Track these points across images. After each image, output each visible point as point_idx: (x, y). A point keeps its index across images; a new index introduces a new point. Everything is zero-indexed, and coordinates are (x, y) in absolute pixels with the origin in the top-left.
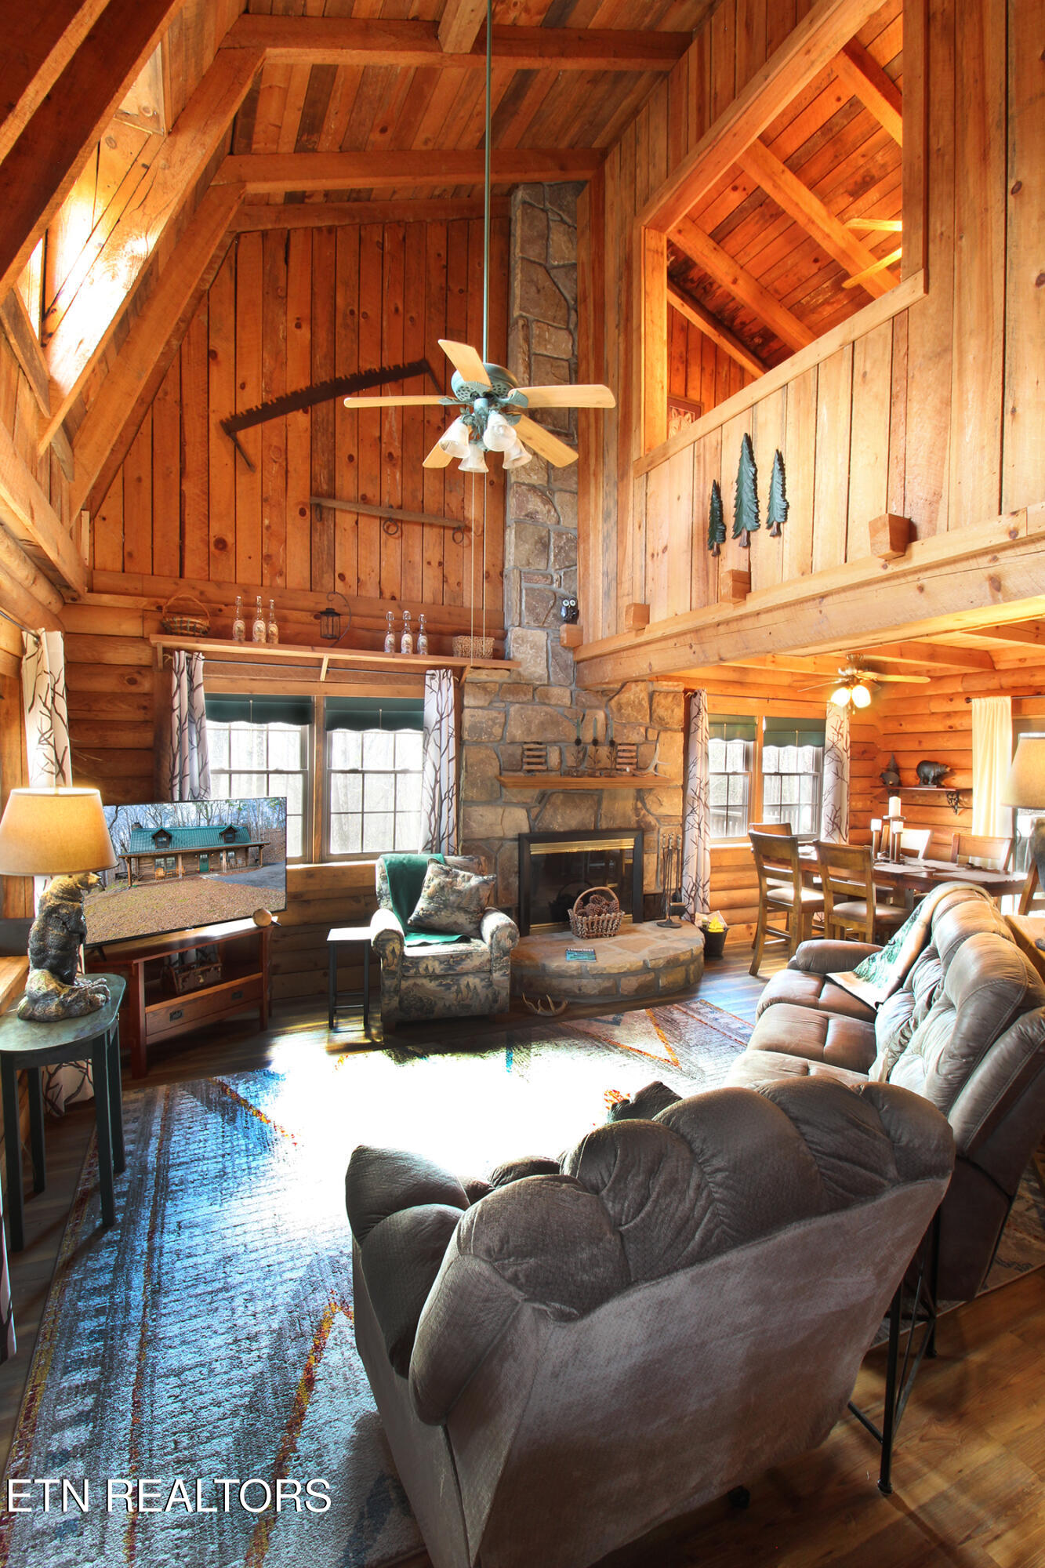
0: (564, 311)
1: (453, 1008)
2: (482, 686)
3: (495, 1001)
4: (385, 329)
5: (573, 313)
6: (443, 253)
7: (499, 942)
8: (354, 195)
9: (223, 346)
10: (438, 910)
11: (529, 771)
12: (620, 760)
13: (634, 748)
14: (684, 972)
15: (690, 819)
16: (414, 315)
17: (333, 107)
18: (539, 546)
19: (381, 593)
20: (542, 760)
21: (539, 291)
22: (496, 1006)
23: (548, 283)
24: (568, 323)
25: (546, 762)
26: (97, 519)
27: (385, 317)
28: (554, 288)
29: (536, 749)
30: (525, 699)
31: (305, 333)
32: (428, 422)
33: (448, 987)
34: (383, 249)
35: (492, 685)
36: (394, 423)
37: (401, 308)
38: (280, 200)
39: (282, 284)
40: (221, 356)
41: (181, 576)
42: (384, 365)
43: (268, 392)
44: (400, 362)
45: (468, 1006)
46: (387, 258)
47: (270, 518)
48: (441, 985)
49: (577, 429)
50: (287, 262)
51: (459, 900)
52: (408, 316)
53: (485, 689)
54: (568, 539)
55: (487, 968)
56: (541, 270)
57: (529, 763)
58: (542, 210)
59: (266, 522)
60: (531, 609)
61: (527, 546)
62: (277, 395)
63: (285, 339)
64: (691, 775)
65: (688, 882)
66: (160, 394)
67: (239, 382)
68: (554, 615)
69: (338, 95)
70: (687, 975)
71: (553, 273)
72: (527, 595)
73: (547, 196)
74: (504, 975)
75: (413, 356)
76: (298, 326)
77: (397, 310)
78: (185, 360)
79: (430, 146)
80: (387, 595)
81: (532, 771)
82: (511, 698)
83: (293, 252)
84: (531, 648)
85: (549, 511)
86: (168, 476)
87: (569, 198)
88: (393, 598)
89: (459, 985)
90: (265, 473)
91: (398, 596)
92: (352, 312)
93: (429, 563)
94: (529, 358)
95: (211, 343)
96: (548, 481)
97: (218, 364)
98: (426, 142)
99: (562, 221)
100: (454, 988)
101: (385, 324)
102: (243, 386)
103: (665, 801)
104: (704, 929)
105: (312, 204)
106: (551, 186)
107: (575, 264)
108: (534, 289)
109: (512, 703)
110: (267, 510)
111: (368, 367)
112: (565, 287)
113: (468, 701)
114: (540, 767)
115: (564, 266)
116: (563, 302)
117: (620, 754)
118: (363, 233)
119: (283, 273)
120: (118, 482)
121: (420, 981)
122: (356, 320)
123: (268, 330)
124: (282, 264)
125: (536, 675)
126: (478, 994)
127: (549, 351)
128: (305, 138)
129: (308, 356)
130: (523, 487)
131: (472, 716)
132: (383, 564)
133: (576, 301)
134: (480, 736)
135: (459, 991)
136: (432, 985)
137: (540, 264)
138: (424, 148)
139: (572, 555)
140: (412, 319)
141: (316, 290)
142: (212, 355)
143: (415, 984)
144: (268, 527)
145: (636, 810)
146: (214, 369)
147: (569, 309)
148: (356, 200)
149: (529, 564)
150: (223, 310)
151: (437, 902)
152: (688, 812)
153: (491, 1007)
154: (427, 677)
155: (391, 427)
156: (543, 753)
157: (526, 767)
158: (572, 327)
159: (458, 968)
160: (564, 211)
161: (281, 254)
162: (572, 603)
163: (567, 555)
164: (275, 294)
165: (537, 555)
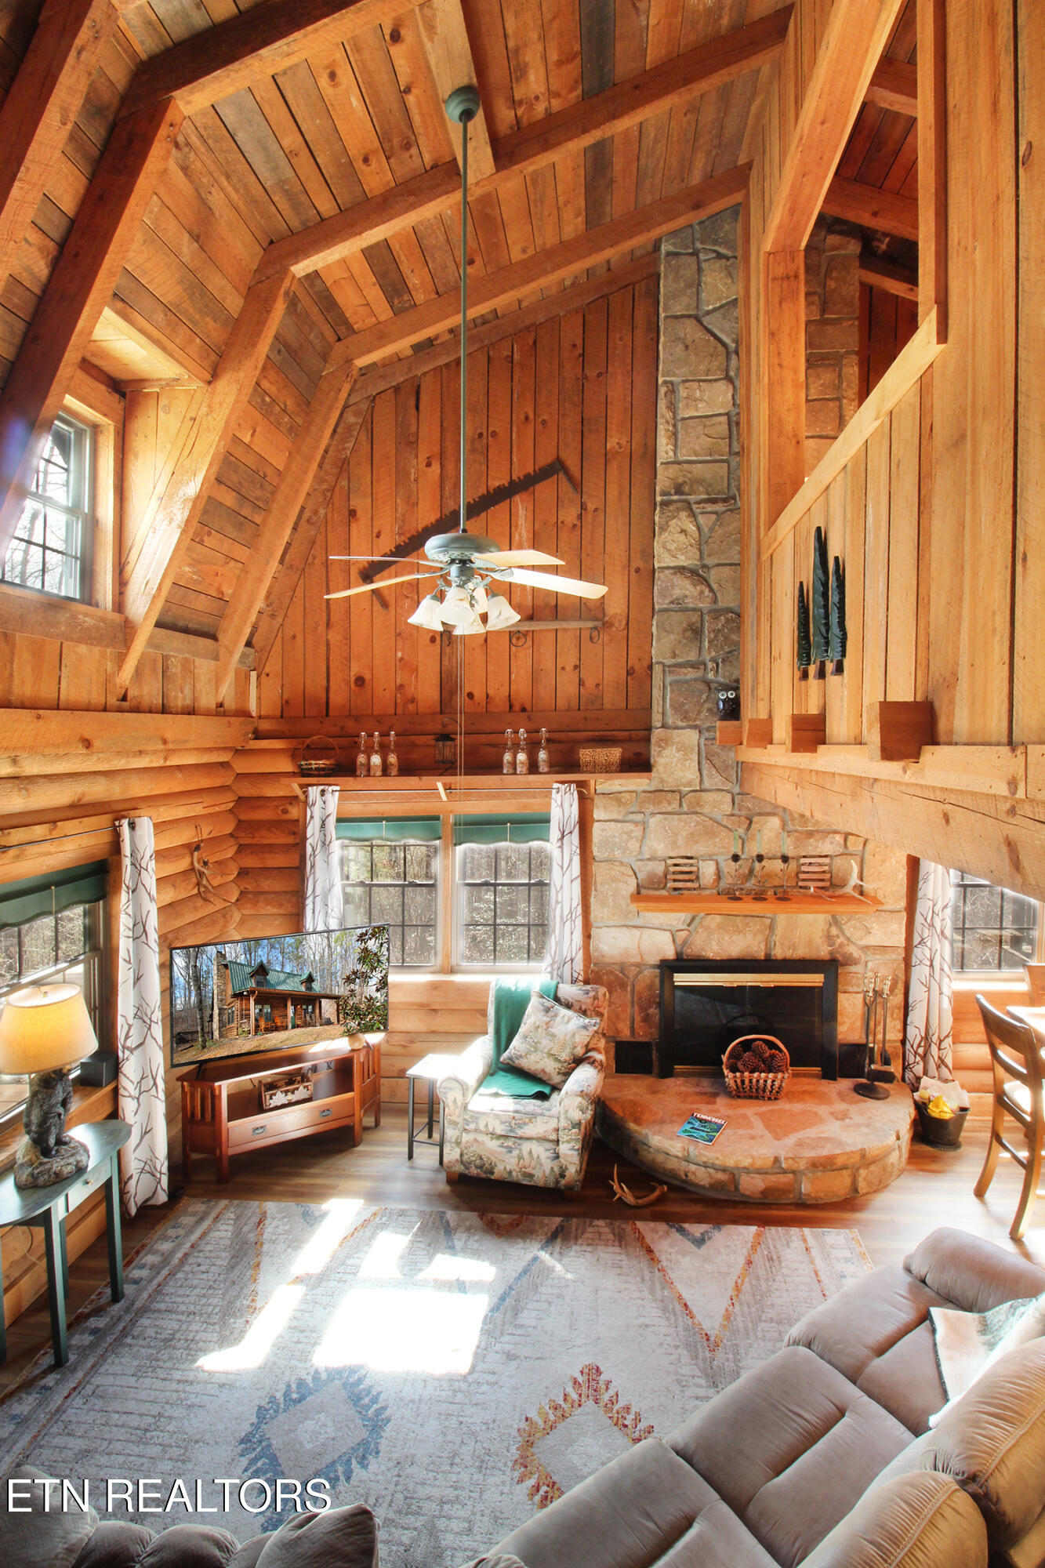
0: (722, 359)
1: (514, 1174)
2: (614, 797)
3: (562, 1176)
4: (514, 441)
5: (734, 357)
6: (579, 342)
7: (567, 1111)
8: (478, 321)
9: (360, 503)
10: (529, 1053)
11: (675, 889)
12: (802, 876)
13: (827, 860)
14: (848, 1181)
15: (917, 952)
16: (545, 417)
17: (405, 268)
18: (689, 633)
19: (511, 706)
20: (693, 877)
21: (687, 347)
22: (563, 1182)
23: (701, 334)
24: (727, 371)
25: (698, 878)
26: (263, 676)
27: (514, 429)
28: (708, 337)
29: (685, 865)
30: (669, 809)
31: (436, 468)
32: (562, 522)
33: (510, 1150)
34: (512, 362)
35: (627, 795)
36: (524, 533)
37: (531, 416)
38: (410, 352)
39: (413, 429)
40: (359, 514)
41: (327, 715)
42: (514, 477)
43: (400, 534)
44: (530, 470)
45: (531, 1176)
46: (517, 369)
47: (403, 651)
48: (502, 1146)
49: (738, 490)
50: (417, 407)
51: (551, 1044)
52: (540, 420)
53: (619, 801)
54: (727, 620)
55: (554, 1137)
56: (690, 324)
57: (675, 881)
58: (691, 254)
59: (399, 654)
60: (678, 708)
61: (672, 637)
62: (408, 535)
63: (416, 480)
64: (920, 894)
65: (915, 1034)
66: (310, 558)
67: (375, 531)
68: (709, 710)
69: (403, 258)
70: (854, 1183)
71: (706, 320)
72: (672, 691)
73: (697, 235)
74: (573, 1149)
75: (545, 459)
76: (429, 465)
77: (527, 418)
78: (330, 524)
79: (531, 252)
80: (517, 708)
81: (680, 889)
82: (652, 808)
83: (424, 397)
84: (678, 751)
85: (702, 592)
86: (316, 628)
87: (727, 227)
88: (524, 710)
89: (520, 1150)
90: (399, 610)
91: (528, 707)
92: (481, 435)
93: (563, 668)
94: (675, 426)
95: (351, 503)
96: (701, 558)
97: (357, 520)
98: (524, 251)
99: (719, 256)
100: (516, 1153)
101: (514, 436)
102: (378, 536)
103: (875, 927)
104: (921, 1108)
105: (442, 344)
106: (702, 223)
107: (736, 299)
108: (681, 347)
109: (653, 814)
110: (400, 643)
111: (497, 483)
112: (722, 331)
113: (598, 814)
114: (689, 885)
115: (721, 307)
116: (720, 347)
117: (804, 869)
118: (491, 353)
119: (413, 421)
120: (279, 641)
121: (481, 1138)
122: (485, 441)
123: (401, 476)
124: (413, 411)
125: (684, 781)
126: (541, 1165)
127: (702, 409)
128: (396, 301)
129: (438, 491)
130: (667, 572)
131: (603, 830)
132: (513, 676)
133: (736, 341)
134: (613, 851)
135: (520, 1157)
136: (493, 1145)
137: (689, 316)
138: (524, 257)
139: (734, 637)
140: (544, 422)
141: (445, 424)
142: (352, 513)
143: (475, 1140)
144: (402, 659)
145: (829, 938)
146: (354, 526)
147: (728, 354)
148: (483, 324)
149: (674, 656)
150: (362, 471)
151: (529, 1043)
152: (916, 942)
153: (557, 1182)
154: (554, 791)
155: (521, 537)
156: (693, 869)
157: (670, 884)
158: (732, 374)
159: (520, 1132)
160: (720, 244)
161: (413, 402)
162: (731, 695)
163: (727, 638)
164: (408, 441)
165: (685, 645)
